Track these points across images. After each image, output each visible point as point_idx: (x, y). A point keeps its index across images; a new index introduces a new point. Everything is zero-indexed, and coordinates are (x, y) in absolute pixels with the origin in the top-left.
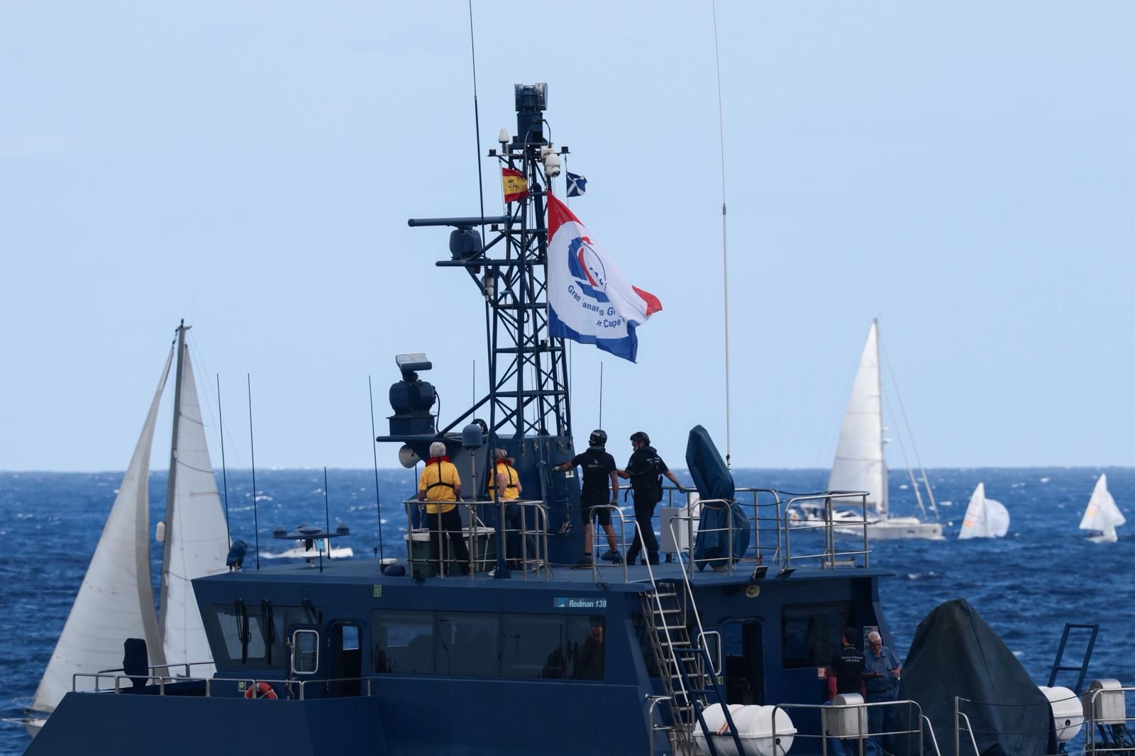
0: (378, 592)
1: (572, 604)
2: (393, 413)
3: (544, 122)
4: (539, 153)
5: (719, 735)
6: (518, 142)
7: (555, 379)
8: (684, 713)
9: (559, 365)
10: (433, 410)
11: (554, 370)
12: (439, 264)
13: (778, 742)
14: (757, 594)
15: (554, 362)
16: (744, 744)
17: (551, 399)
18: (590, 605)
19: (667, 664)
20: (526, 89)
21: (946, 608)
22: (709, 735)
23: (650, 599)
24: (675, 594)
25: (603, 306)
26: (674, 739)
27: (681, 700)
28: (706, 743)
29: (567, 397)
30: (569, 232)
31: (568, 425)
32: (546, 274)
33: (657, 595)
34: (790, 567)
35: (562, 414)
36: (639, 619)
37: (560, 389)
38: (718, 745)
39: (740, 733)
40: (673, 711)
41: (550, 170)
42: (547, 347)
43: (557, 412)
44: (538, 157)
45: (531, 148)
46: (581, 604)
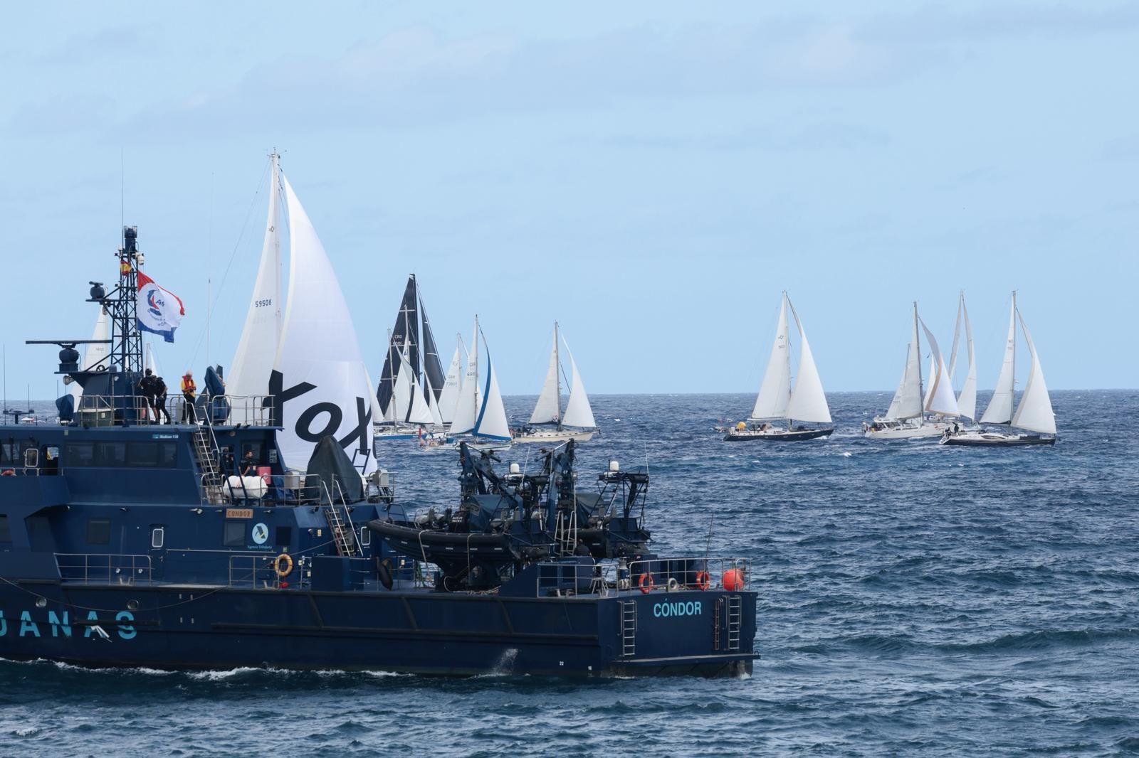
0: (66, 433)
1: (162, 437)
2: (61, 362)
3: (136, 243)
4: (134, 256)
5: (236, 488)
6: (124, 251)
7: (137, 347)
8: (211, 481)
9: (139, 342)
10: (78, 362)
11: (137, 344)
12: (87, 301)
13: (262, 491)
15: (137, 341)
16: (248, 492)
17: (135, 357)
18: (170, 437)
19: (205, 461)
20: (129, 229)
22: (231, 489)
23: (197, 435)
24: (205, 433)
25: (158, 317)
26: (207, 491)
27: (211, 476)
28: (229, 491)
29: (142, 356)
30: (147, 288)
31: (142, 367)
32: (135, 305)
33: (201, 434)
34: (248, 424)
35: (140, 363)
36: (192, 443)
37: (139, 352)
38: (235, 492)
39: (246, 488)
40: (207, 480)
41: (140, 262)
42: (135, 335)
43: (138, 363)
44: (134, 257)
45: (131, 253)
46: (166, 437)
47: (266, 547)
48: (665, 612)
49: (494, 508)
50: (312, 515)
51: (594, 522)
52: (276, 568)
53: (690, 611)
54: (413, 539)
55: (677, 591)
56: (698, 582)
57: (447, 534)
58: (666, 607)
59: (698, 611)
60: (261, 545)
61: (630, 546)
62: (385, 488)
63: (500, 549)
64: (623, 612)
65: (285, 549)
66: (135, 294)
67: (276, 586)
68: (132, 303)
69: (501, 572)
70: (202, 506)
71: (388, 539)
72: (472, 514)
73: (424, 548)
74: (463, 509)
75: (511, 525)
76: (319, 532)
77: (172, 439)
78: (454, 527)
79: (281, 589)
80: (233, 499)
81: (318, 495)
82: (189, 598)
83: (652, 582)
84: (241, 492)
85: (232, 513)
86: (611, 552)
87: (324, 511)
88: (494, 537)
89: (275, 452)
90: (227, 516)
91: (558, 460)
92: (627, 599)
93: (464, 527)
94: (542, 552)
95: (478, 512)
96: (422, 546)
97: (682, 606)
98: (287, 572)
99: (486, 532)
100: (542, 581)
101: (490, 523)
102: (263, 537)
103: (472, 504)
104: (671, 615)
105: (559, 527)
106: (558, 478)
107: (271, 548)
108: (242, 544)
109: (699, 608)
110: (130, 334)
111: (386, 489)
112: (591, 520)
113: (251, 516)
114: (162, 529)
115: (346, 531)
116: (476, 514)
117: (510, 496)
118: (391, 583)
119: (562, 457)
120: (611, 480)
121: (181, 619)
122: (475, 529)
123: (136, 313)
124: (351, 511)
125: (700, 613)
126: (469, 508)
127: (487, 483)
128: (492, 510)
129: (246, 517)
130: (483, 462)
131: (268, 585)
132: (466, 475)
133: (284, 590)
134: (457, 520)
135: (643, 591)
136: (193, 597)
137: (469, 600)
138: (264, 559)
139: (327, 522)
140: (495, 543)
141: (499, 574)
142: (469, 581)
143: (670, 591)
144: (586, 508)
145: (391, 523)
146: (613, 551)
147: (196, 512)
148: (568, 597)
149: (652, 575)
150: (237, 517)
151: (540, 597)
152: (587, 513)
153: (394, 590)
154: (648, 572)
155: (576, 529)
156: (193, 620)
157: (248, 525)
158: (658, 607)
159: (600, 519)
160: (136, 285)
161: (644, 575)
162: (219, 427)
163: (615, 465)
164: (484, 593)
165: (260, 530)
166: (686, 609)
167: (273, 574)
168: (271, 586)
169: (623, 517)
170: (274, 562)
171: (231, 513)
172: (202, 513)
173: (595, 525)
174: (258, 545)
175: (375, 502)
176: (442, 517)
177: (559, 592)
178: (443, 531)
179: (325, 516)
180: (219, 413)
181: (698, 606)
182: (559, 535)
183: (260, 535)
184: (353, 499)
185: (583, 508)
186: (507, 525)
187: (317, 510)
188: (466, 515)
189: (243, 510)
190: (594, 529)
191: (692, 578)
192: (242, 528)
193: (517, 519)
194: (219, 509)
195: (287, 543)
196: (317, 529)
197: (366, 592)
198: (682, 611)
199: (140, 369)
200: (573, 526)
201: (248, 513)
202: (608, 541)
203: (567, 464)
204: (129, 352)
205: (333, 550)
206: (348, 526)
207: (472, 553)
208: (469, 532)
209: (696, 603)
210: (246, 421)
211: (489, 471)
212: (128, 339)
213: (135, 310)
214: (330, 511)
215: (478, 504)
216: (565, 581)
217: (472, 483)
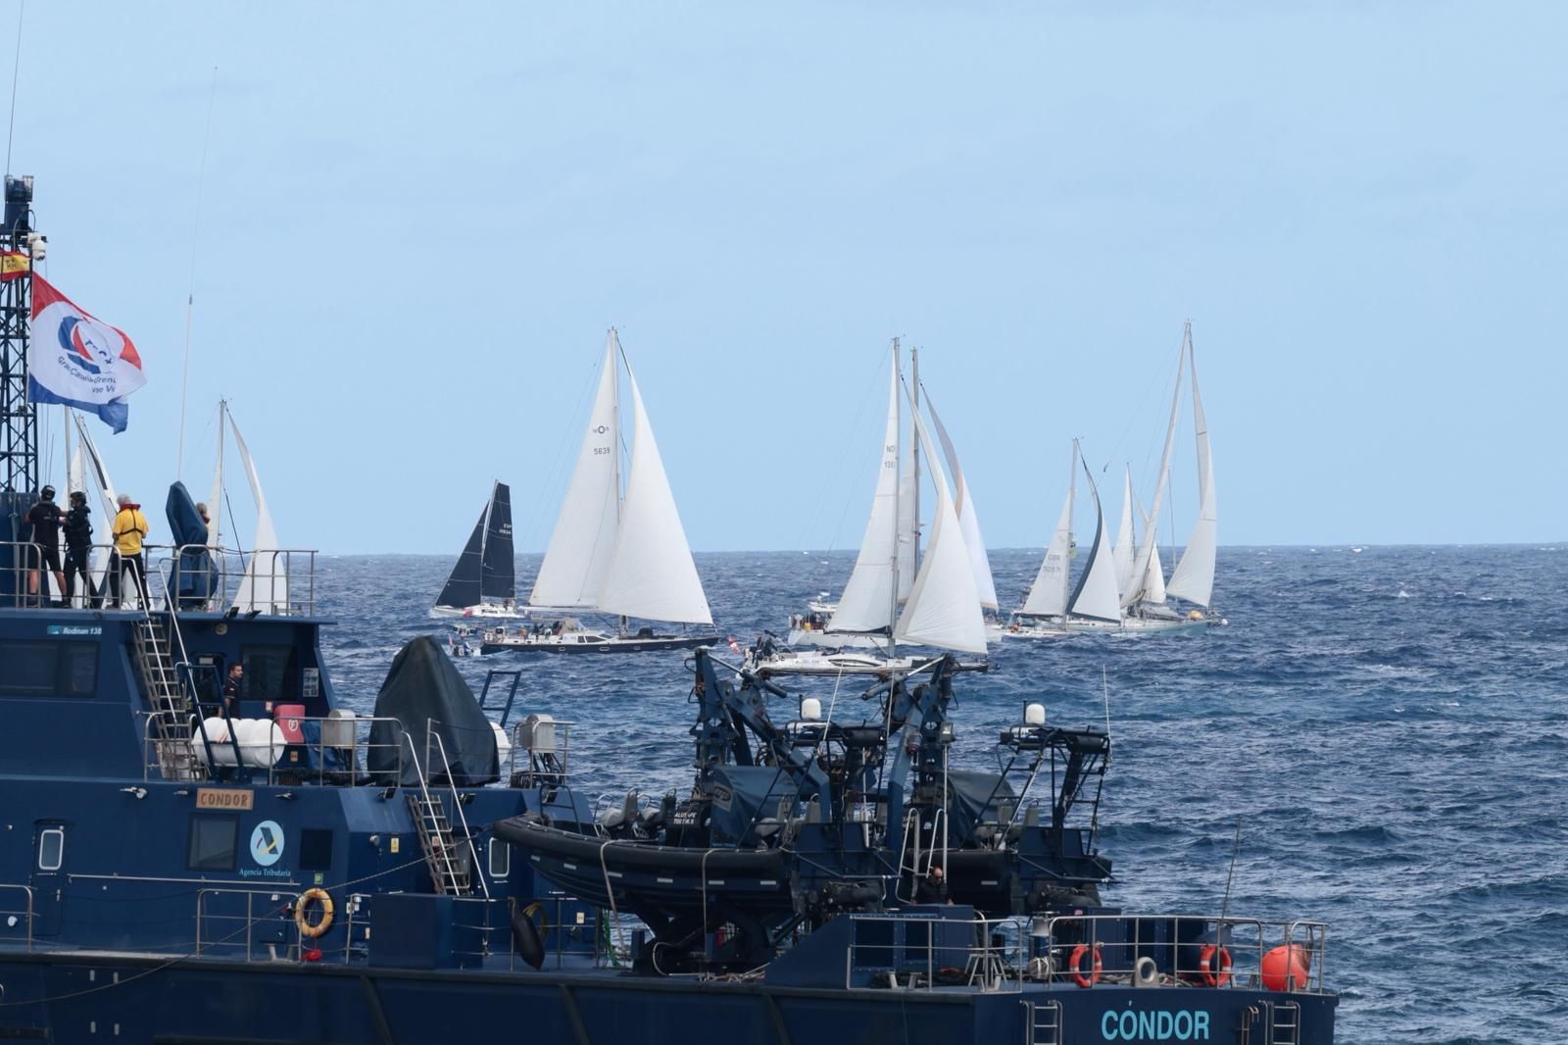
1: (67, 631)
3: (30, 213)
4: (26, 240)
5: (220, 744)
7: (26, 440)
8: (168, 729)
9: (31, 429)
11: (26, 433)
13: (272, 751)
14: (224, 632)
15: (27, 426)
16: (242, 752)
17: (21, 461)
18: (85, 632)
19: (157, 686)
20: (16, 182)
21: (419, 641)
22: (208, 744)
23: (142, 629)
24: (161, 626)
26: (160, 751)
27: (168, 718)
28: (204, 749)
29: (36, 459)
30: (54, 314)
31: (36, 483)
32: (25, 347)
33: (150, 626)
34: (256, 609)
35: (32, 475)
36: (130, 646)
37: (30, 450)
38: (217, 752)
39: (240, 743)
40: (159, 727)
41: (36, 254)
42: (22, 412)
43: (27, 473)
44: (25, 243)
45: (18, 235)
46: (75, 631)
47: (278, 873)
48: (1128, 1030)
49: (763, 795)
50: (381, 805)
51: (988, 836)
52: (298, 916)
53: (1183, 1029)
54: (588, 859)
55: (1157, 986)
56: (1204, 968)
57: (660, 848)
58: (1129, 1020)
59: (1201, 1031)
60: (269, 868)
61: (1063, 889)
62: (547, 755)
63: (774, 883)
64: (1032, 1025)
65: (318, 878)
66: (25, 324)
67: (295, 957)
68: (17, 343)
69: (775, 936)
70: (146, 781)
71: (538, 859)
72: (716, 807)
73: (610, 877)
74: (697, 797)
75: (802, 833)
76: (395, 844)
77: (89, 635)
78: (677, 836)
79: (305, 963)
80: (212, 767)
81: (393, 765)
82: (112, 982)
83: (1100, 964)
84: (230, 752)
85: (210, 798)
86: (1021, 900)
87: (407, 798)
88: (760, 857)
89: (315, 673)
90: (199, 805)
91: (915, 699)
92: (1042, 998)
93: (697, 836)
94: (864, 892)
95: (729, 803)
96: (607, 874)
97: (1165, 1020)
98: (321, 927)
99: (744, 845)
100: (857, 953)
101: (754, 826)
102: (274, 851)
103: (716, 784)
104: (1141, 1037)
105: (910, 843)
106: (912, 738)
107: (289, 874)
108: (229, 865)
109: (1205, 1026)
110: (13, 408)
111: (547, 758)
112: (982, 831)
113: (248, 806)
114: (60, 831)
115: (453, 845)
116: (725, 806)
117: (799, 769)
118: (541, 957)
119: (925, 693)
120: (1026, 744)
121: (93, 1025)
122: (723, 839)
123: (25, 365)
124: (467, 803)
125: (1206, 1036)
126: (709, 795)
127: (755, 744)
128: (757, 799)
129: (239, 807)
130: (746, 696)
131: (278, 953)
132: (706, 722)
133: (311, 964)
134: (683, 819)
135: (1079, 983)
136: (120, 979)
137: (703, 992)
138: (275, 898)
139: (413, 823)
140: (761, 870)
141: (771, 940)
142: (706, 955)
143: (1139, 986)
144: (969, 803)
145: (546, 824)
146: (1026, 899)
147: (133, 794)
148: (911, 989)
149: (1100, 949)
150: (220, 806)
151: (854, 989)
152: (972, 815)
153: (548, 970)
154: (1091, 943)
155: (945, 849)
156: (117, 1027)
157: (242, 824)
158: (1110, 1019)
159: (1001, 827)
160: (27, 304)
161: (1081, 947)
162: (195, 614)
163: (1037, 713)
164: (736, 979)
165: (268, 836)
166: (1174, 1025)
167: (291, 930)
168: (285, 956)
169: (1050, 825)
170: (294, 905)
171: (206, 799)
172: (145, 797)
173: (991, 841)
174: (261, 868)
175: (521, 787)
176: (655, 814)
177: (893, 978)
178: (656, 843)
179: (409, 808)
180: (194, 584)
181: (1202, 1020)
182: (909, 861)
183: (267, 845)
184: (475, 776)
185: (963, 802)
186: (788, 831)
187: (390, 795)
188: (705, 808)
189: (232, 793)
190: (987, 849)
191: (1190, 959)
192: (229, 829)
193: (812, 821)
194: (182, 788)
195: (323, 865)
196: (391, 836)
197: (484, 972)
198: (1165, 1030)
199: (32, 486)
200: (939, 844)
201: (240, 799)
202: (1015, 877)
203: (935, 709)
204: (10, 448)
205: (423, 880)
206: (458, 833)
207: (711, 890)
208: (708, 846)
209: (1198, 1014)
210: (252, 603)
211: (758, 717)
212: (8, 421)
213: (24, 359)
214: (420, 798)
215: (730, 786)
216: (910, 954)
217: (720, 741)
